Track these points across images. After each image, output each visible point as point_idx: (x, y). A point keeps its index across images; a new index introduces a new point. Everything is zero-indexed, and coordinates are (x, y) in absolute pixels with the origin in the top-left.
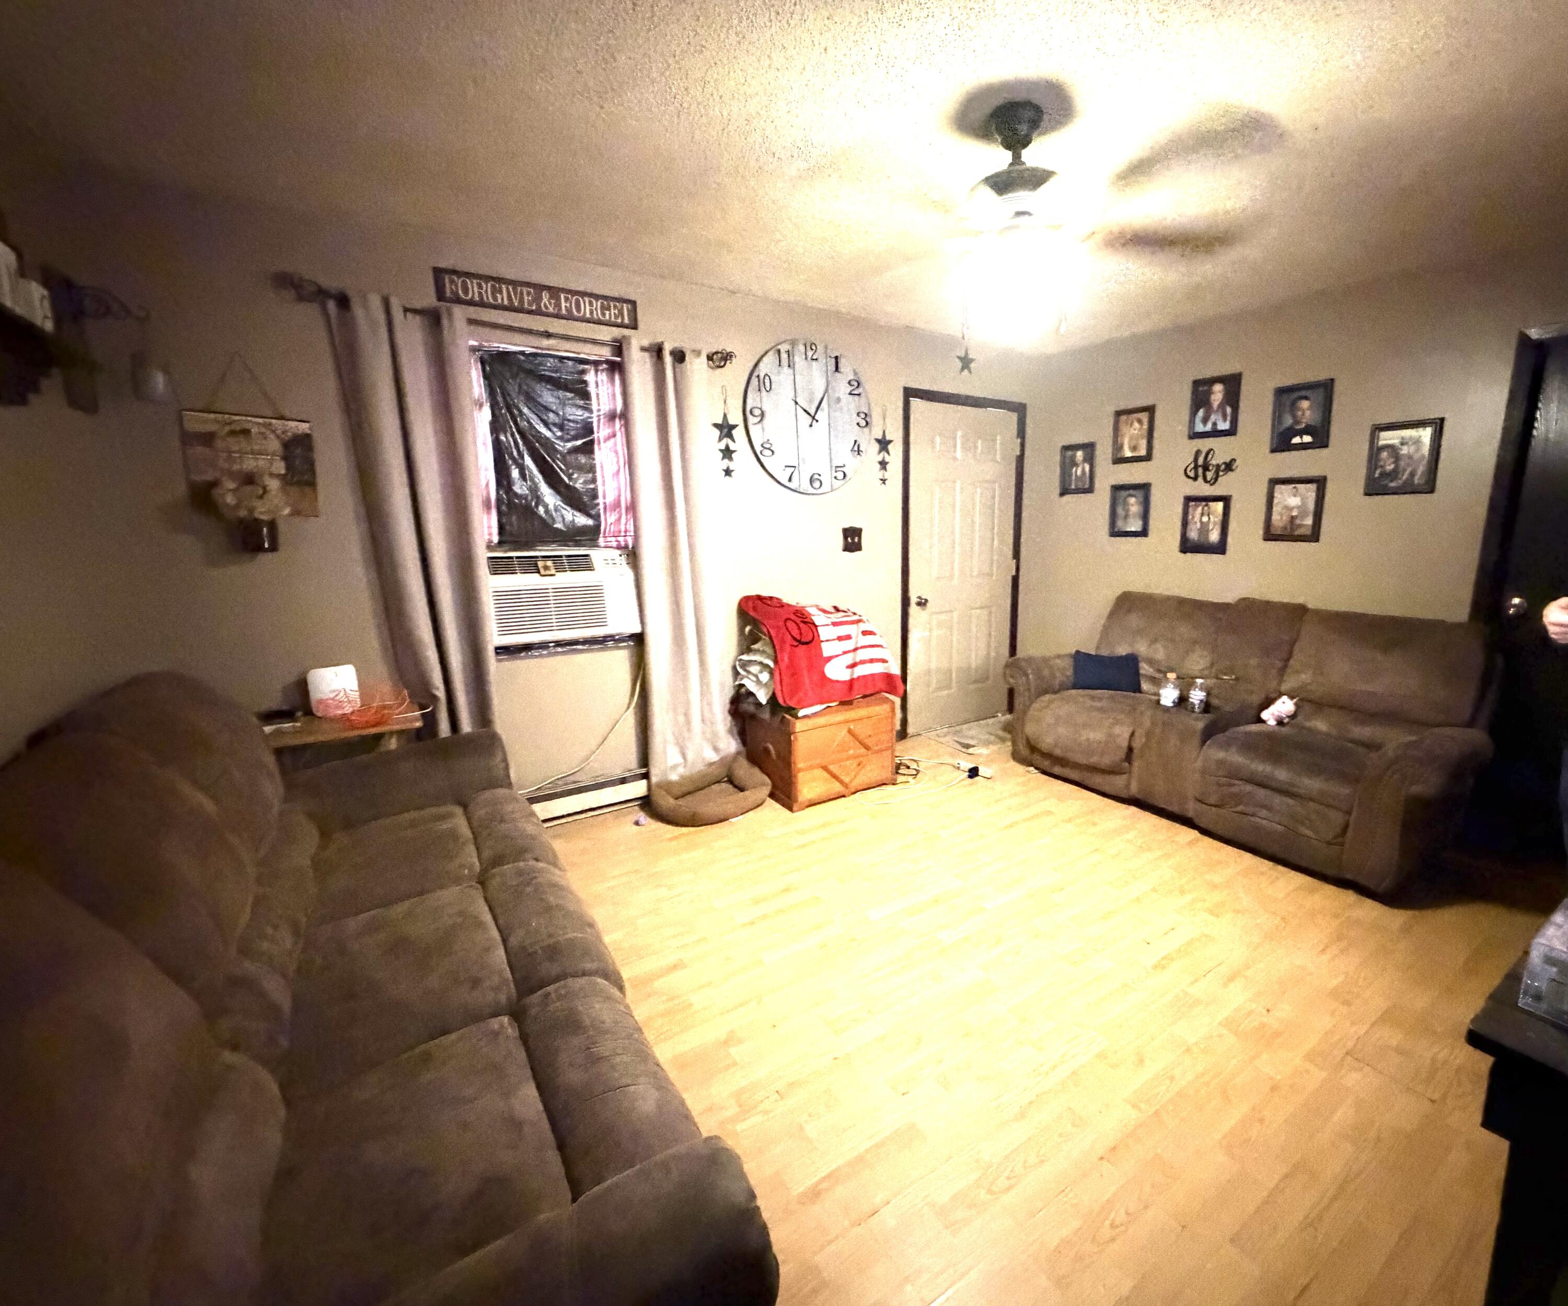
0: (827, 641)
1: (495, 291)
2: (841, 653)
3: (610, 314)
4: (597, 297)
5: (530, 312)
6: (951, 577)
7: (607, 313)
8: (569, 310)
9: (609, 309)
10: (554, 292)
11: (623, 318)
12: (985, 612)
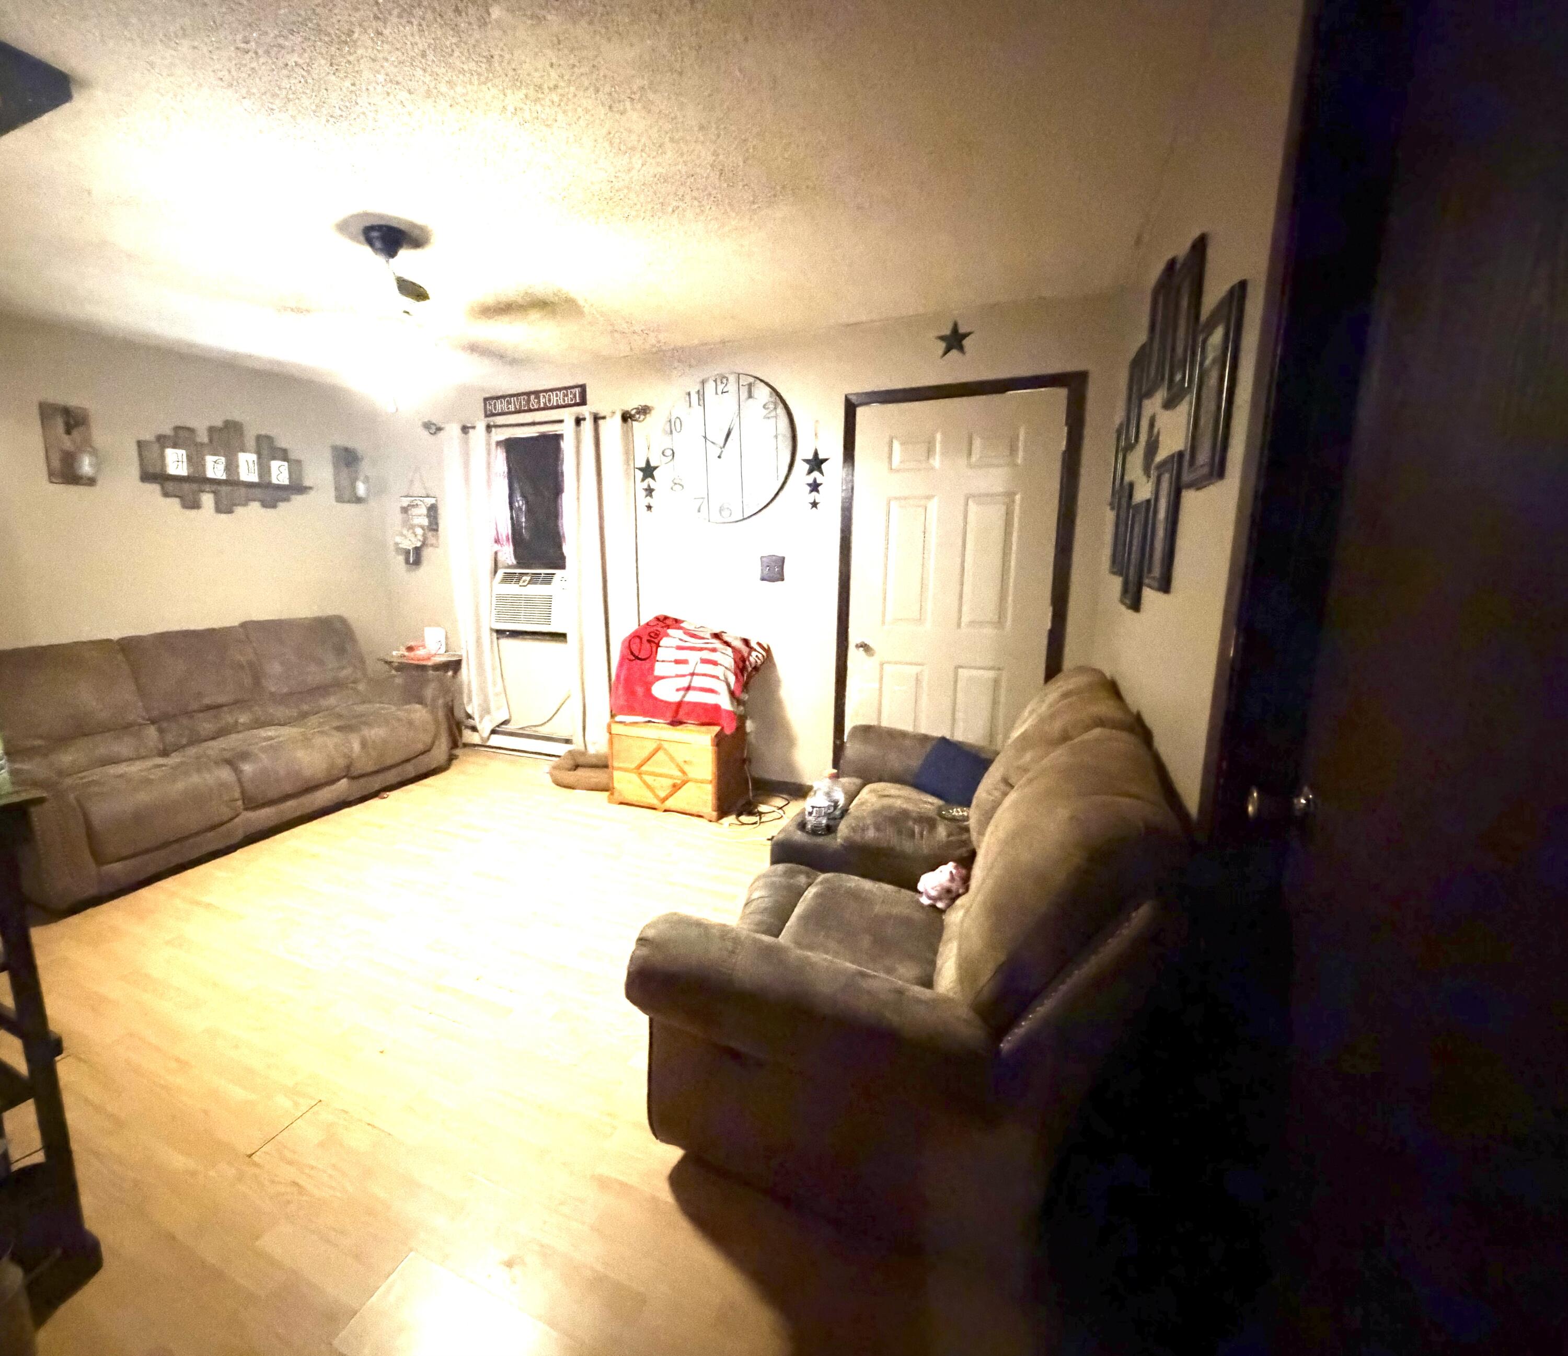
0: (663, 661)
1: (509, 403)
2: (674, 675)
3: (568, 399)
4: (560, 389)
5: (525, 411)
6: (920, 620)
7: (566, 398)
8: (545, 404)
9: (567, 395)
10: (537, 393)
11: (576, 400)
12: (991, 674)
